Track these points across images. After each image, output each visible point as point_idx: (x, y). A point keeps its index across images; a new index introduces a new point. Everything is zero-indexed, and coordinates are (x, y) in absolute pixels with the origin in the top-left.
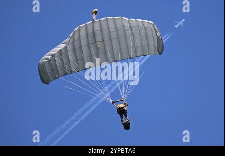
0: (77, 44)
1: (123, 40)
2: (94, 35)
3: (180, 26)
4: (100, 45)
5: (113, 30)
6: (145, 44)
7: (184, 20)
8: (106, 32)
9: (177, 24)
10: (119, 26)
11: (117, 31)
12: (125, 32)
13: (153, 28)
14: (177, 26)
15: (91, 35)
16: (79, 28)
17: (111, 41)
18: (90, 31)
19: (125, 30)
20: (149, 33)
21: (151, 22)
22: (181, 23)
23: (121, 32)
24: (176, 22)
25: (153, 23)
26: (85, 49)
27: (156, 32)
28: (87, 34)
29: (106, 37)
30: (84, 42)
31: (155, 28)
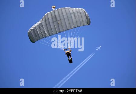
0: (47, 22)
1: (70, 19)
2: (56, 17)
3: (99, 49)
4: (59, 22)
5: (64, 14)
6: (81, 20)
7: (100, 46)
8: (61, 15)
9: (97, 48)
10: (68, 12)
11: (67, 14)
12: (71, 15)
13: (84, 12)
14: (97, 50)
15: (54, 17)
16: (47, 14)
17: (65, 20)
18: (53, 15)
19: (70, 14)
20: (82, 14)
21: (82, 9)
22: (99, 48)
23: (69, 15)
24: (96, 47)
25: (83, 9)
26: (51, 24)
27: (85, 13)
28: (52, 17)
29: (62, 18)
30: (51, 21)
31: (85, 12)
